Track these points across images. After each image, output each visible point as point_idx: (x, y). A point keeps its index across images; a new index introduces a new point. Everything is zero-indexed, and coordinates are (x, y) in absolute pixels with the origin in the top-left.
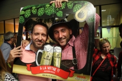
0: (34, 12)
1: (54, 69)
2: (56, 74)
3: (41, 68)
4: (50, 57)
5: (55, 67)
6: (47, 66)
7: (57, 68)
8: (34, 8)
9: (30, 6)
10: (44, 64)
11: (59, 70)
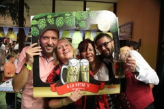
0: (51, 22)
1: (83, 85)
2: (86, 89)
3: (68, 87)
4: (77, 72)
5: (84, 82)
6: (74, 83)
7: (86, 83)
8: (49, 16)
9: (44, 15)
10: (71, 81)
11: (88, 85)
